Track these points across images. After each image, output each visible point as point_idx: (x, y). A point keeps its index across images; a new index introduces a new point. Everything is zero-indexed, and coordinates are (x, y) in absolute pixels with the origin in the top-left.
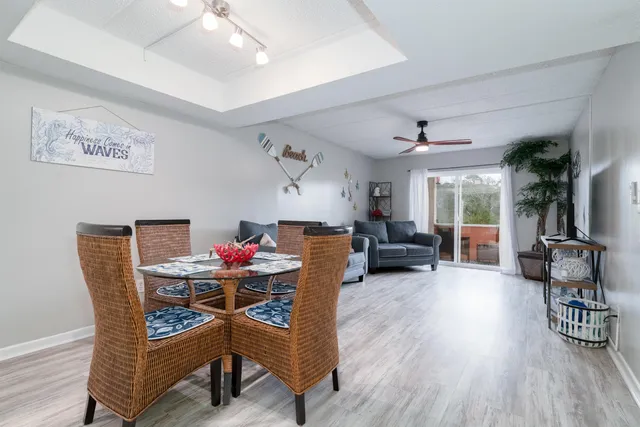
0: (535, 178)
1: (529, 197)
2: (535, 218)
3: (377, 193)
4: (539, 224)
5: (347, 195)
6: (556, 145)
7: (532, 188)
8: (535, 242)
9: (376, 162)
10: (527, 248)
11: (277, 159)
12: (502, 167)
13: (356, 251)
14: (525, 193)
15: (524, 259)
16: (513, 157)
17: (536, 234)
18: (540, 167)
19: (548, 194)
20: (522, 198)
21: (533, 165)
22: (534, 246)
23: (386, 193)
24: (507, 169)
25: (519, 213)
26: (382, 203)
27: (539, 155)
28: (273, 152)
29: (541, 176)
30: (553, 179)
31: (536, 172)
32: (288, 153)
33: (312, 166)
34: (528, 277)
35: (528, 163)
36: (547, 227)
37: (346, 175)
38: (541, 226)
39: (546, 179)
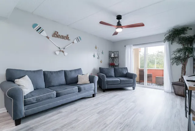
0: (180, 46)
1: (177, 55)
2: (181, 66)
3: (112, 56)
4: (182, 68)
5: (96, 56)
6: (191, 29)
7: (179, 51)
8: (180, 77)
9: (113, 43)
10: (177, 80)
11: (48, 37)
12: (164, 42)
13: (90, 83)
14: (175, 53)
15: (175, 86)
16: (170, 37)
17: (181, 74)
18: (183, 41)
19: (187, 54)
20: (174, 56)
21: (180, 40)
22: (180, 79)
23: (116, 56)
24: (167, 43)
25: (172, 64)
26: (115, 60)
27: (183, 35)
28: (44, 34)
29: (184, 45)
30: (189, 46)
31: (181, 43)
32: (56, 35)
33: (73, 43)
34: (177, 94)
35: (177, 40)
36: (186, 70)
37: (96, 48)
38: (184, 69)
39: (186, 46)
